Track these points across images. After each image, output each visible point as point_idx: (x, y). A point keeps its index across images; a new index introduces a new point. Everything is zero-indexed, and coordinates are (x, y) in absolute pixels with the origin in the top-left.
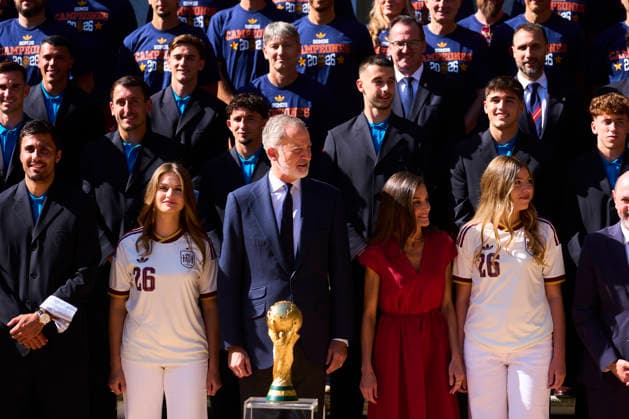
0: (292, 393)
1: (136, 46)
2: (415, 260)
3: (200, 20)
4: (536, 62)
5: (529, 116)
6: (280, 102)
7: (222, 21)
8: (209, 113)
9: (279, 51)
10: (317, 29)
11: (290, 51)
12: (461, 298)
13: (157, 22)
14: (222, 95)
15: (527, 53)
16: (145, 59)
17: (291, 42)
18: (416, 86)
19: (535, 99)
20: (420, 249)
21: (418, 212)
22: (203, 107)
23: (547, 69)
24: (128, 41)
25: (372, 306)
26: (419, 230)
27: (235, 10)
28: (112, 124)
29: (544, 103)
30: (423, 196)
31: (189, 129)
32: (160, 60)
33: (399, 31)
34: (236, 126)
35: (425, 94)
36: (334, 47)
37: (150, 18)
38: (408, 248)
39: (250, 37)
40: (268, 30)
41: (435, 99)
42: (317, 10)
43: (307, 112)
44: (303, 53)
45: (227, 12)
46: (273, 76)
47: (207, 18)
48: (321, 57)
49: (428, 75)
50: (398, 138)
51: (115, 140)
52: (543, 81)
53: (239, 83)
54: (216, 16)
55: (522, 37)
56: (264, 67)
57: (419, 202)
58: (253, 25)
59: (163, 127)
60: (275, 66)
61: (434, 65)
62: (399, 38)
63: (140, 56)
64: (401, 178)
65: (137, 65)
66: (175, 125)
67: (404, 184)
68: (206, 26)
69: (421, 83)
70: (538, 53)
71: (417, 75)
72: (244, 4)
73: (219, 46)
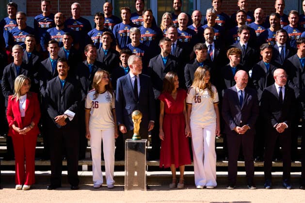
0: (140, 138)
1: (92, 35)
2: (175, 98)
3: (110, 27)
4: (211, 38)
5: (209, 54)
6: (135, 51)
7: (117, 27)
8: (114, 55)
9: (135, 36)
10: (146, 29)
11: (138, 36)
12: (189, 109)
13: (98, 28)
14: (117, 49)
15: (208, 36)
16: (94, 39)
17: (138, 33)
18: (175, 46)
19: (211, 49)
20: (176, 94)
21: (175, 83)
22: (112, 53)
23: (214, 41)
24: (89, 33)
25: (162, 112)
26: (176, 89)
27: (121, 24)
28: (86, 58)
29: (213, 51)
30: (177, 79)
31: (108, 60)
32: (99, 39)
33: (170, 29)
34: (122, 59)
35: (178, 48)
36: (151, 35)
37: (95, 27)
38: (172, 94)
39: (126, 32)
40: (131, 30)
41: (181, 50)
42: (147, 24)
43: (143, 54)
44: (142, 36)
45: (118, 25)
46: (133, 44)
47: (113, 27)
48: (147, 38)
49: (179, 43)
50: (171, 62)
51: (86, 63)
52: (213, 44)
53: (123, 46)
54: (115, 26)
55: (207, 31)
56: (130, 41)
57: (175, 81)
58: (126, 28)
59: (100, 59)
60: (133, 40)
61: (180, 40)
62: (171, 32)
63: (93, 38)
64: (170, 73)
65: (92, 41)
66: (104, 58)
67: (171, 75)
68: (112, 29)
69: (177, 45)
70: (212, 36)
71: (175, 43)
72: (124, 22)
73: (116, 35)
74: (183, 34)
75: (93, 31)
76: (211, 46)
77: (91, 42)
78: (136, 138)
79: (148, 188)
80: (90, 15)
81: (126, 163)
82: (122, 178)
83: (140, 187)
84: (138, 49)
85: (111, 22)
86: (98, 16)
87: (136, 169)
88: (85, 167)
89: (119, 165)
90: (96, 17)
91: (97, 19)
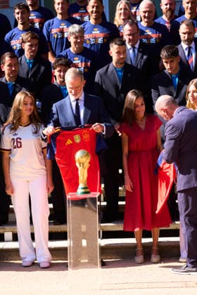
0: (88, 190)
1: (11, 38)
3: (37, 25)
6: (76, 61)
7: (49, 25)
8: (43, 68)
13: (20, 27)
14: (51, 59)
15: (186, 36)
16: (15, 44)
18: (136, 51)
19: (190, 53)
27: (55, 19)
29: (194, 55)
35: (140, 55)
36: (102, 35)
39: (62, 32)
41: (145, 57)
43: (89, 64)
45: (51, 21)
49: (142, 45)
51: (4, 80)
52: (193, 45)
54: (47, 23)
58: (63, 26)
59: (23, 73)
61: (145, 40)
63: (13, 42)
65: (12, 46)
66: (28, 73)
71: (137, 46)
72: (59, 17)
73: (49, 37)
74: (149, 32)
75: (14, 31)
76: (190, 48)
77: (10, 49)
78: (83, 191)
79: (104, 264)
80: (8, 7)
81: (69, 227)
82: (64, 250)
83: (92, 263)
84: (81, 57)
85: (37, 17)
86: (20, 8)
87: (84, 235)
88: (8, 235)
89: (59, 230)
90: (17, 11)
91: (18, 13)
